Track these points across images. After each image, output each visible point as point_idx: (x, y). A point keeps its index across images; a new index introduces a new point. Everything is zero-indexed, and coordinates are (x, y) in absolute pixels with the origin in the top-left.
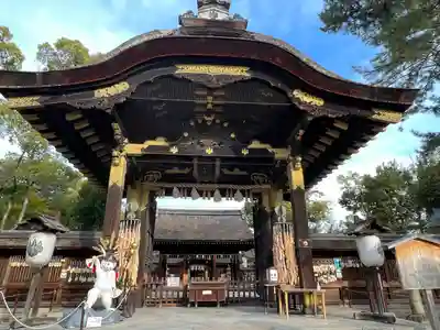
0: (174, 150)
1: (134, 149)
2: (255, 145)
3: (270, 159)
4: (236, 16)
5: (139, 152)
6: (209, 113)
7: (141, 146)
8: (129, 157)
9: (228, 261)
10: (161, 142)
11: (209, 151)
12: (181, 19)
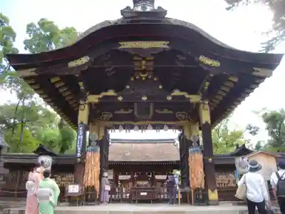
0: (120, 99)
1: (93, 99)
2: (177, 93)
4: (159, 8)
5: (97, 101)
6: (144, 72)
8: (90, 104)
10: (111, 93)
11: (144, 98)
12: (122, 12)
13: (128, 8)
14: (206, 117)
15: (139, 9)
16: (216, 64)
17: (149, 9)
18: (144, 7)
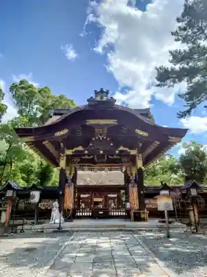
0: (86, 152)
1: (69, 152)
2: (122, 148)
3: (128, 155)
4: (111, 98)
5: (71, 153)
6: (101, 135)
7: (71, 151)
8: (67, 156)
9: (115, 196)
10: (80, 148)
11: (101, 152)
12: (88, 101)
13: (92, 97)
14: (140, 164)
15: (98, 98)
16: (145, 134)
17: (105, 98)
18: (102, 98)
